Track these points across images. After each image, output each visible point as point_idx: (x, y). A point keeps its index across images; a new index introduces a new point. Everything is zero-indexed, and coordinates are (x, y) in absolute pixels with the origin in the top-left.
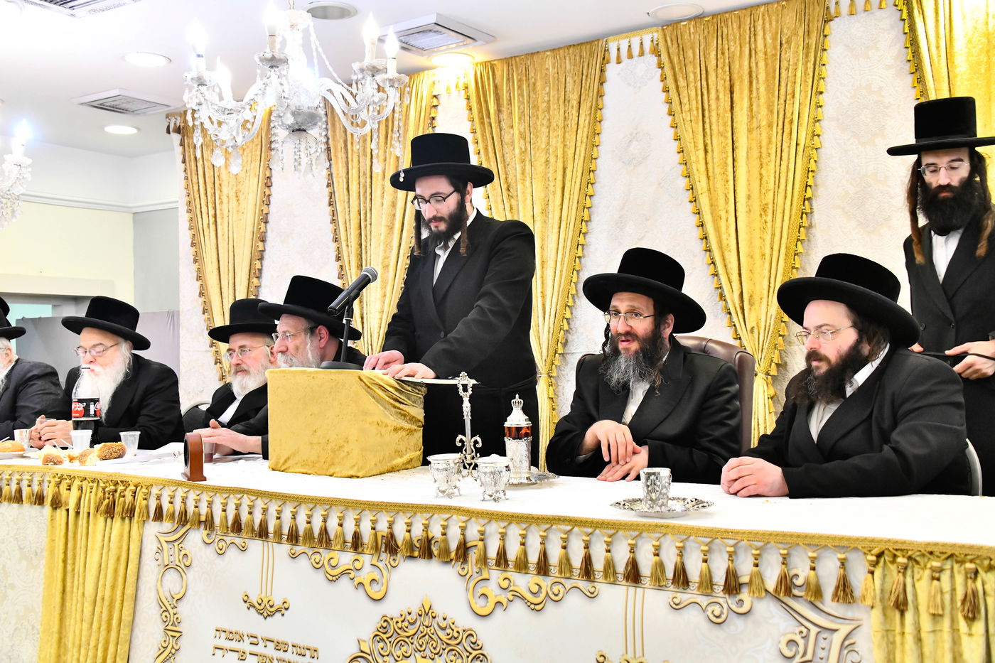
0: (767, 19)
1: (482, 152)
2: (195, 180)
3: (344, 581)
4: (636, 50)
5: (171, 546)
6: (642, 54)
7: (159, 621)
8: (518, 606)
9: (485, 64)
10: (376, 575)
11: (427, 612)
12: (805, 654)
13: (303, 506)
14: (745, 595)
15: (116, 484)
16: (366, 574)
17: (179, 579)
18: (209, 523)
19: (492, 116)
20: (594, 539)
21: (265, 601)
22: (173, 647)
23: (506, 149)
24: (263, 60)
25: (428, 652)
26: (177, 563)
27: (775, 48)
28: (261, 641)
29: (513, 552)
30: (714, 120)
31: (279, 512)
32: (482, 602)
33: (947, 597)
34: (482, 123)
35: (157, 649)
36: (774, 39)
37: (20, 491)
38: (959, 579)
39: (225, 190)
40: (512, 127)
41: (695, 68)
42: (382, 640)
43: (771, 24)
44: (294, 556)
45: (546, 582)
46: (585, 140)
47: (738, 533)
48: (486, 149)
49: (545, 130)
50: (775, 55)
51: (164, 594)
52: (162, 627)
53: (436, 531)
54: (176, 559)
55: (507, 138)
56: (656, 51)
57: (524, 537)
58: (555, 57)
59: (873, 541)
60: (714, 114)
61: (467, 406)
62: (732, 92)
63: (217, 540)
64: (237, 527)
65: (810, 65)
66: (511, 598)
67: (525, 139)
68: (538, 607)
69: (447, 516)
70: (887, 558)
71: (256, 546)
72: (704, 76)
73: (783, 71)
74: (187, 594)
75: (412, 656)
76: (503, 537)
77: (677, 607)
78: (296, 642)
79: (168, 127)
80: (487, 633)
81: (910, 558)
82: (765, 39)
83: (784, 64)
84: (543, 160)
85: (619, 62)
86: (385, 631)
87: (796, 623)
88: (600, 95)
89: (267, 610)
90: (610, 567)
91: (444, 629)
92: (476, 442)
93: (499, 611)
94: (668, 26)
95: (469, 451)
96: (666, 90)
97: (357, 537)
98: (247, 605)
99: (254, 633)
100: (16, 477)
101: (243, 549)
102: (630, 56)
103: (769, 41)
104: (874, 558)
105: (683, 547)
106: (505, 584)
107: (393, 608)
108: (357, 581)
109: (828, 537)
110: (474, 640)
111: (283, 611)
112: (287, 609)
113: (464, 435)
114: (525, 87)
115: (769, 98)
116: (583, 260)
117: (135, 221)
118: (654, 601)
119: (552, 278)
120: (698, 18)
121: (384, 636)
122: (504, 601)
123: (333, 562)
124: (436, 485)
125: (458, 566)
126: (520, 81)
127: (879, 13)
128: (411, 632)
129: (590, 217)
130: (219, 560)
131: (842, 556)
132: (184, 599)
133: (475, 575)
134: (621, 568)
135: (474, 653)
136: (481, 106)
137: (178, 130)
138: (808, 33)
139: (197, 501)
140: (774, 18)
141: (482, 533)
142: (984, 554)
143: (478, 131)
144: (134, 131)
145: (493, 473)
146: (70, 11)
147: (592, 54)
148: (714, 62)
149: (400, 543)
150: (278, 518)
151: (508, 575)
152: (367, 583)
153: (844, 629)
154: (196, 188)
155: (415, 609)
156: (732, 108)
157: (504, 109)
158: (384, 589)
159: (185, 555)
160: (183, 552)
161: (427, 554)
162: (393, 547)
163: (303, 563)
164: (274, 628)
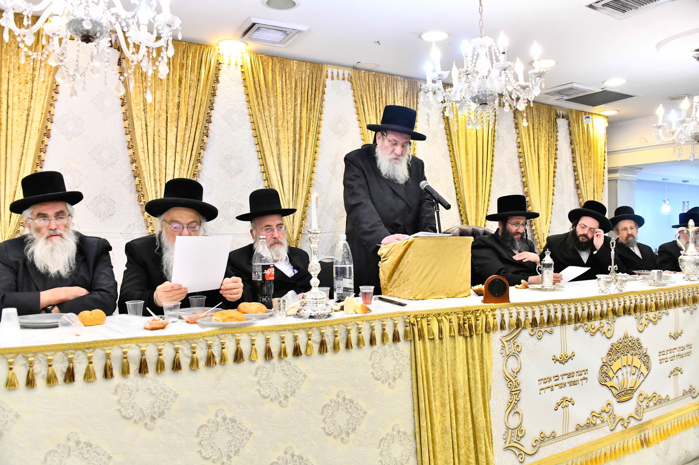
3: (598, 334)
4: (341, 76)
5: (509, 343)
6: (344, 79)
7: (506, 389)
8: (651, 324)
10: (609, 327)
11: (626, 337)
13: (580, 303)
16: (605, 329)
17: (516, 361)
18: (533, 324)
21: (564, 355)
22: (516, 400)
25: (625, 353)
26: (514, 352)
28: (560, 377)
32: (641, 326)
35: (506, 405)
42: (610, 355)
44: (576, 329)
45: (657, 313)
51: (508, 372)
52: (508, 391)
56: (350, 80)
57: (652, 299)
63: (537, 332)
64: (549, 322)
66: (648, 322)
68: (655, 323)
71: (557, 330)
74: (521, 367)
75: (620, 358)
76: (647, 300)
77: (684, 311)
78: (577, 370)
80: (642, 338)
85: (332, 79)
86: (611, 351)
89: (564, 360)
91: (631, 341)
93: (646, 328)
94: (356, 69)
96: (356, 101)
97: (602, 313)
98: (555, 361)
99: (556, 374)
101: (551, 333)
102: (338, 78)
106: (647, 318)
107: (615, 339)
108: (603, 332)
110: (639, 342)
111: (573, 357)
113: (611, 265)
118: (680, 311)
121: (611, 353)
122: (647, 324)
123: (593, 327)
125: (634, 315)
128: (620, 347)
130: (539, 343)
132: (521, 371)
133: (639, 317)
134: (673, 302)
135: (639, 347)
139: (526, 313)
151: (648, 314)
152: (606, 332)
155: (622, 337)
158: (612, 333)
159: (518, 346)
160: (516, 344)
161: (625, 313)
162: (613, 314)
163: (581, 331)
164: (568, 367)
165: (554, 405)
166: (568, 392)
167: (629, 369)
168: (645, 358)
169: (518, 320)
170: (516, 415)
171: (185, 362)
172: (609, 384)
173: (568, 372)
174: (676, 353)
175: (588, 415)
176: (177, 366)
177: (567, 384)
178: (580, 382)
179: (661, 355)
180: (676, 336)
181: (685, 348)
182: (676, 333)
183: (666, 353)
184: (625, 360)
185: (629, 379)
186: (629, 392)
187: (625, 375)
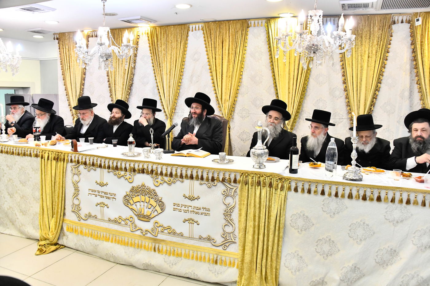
0: (233, 25)
1: (152, 53)
2: (63, 55)
3: (122, 178)
4: (197, 28)
5: (75, 169)
6: (199, 30)
7: (73, 187)
8: (165, 184)
9: (154, 27)
10: (130, 177)
11: (143, 185)
12: (227, 194)
13: (111, 160)
14: (215, 182)
15: (59, 153)
16: (128, 177)
17: (78, 177)
18: (85, 164)
19: (155, 43)
20: (183, 169)
21: (102, 183)
22: (77, 193)
23: (159, 53)
24: (98, 44)
25: (144, 194)
27: (234, 33)
28: (100, 192)
29: (164, 172)
30: (217, 51)
31: (105, 161)
32: (157, 183)
33: (254, 182)
34: (152, 45)
35: (73, 194)
36: (234, 30)
37: (30, 153)
38: (257, 178)
39: (73, 58)
40: (161, 47)
41: (213, 36)
42: (132, 192)
43: (234, 26)
44: (109, 172)
45: (172, 179)
46: (182, 52)
47: (214, 169)
48: (153, 53)
49: (170, 48)
50: (234, 35)
51: (74, 181)
52: (74, 189)
53: (145, 167)
54: (77, 172)
55: (159, 50)
56: (203, 29)
57: (167, 169)
58: (174, 28)
59: (241, 171)
60: (218, 49)
61: (152, 136)
62: (223, 44)
63: (88, 168)
64: (93, 165)
65: (243, 39)
66: (164, 182)
67: (165, 51)
68: (170, 184)
69: (148, 164)
70: (244, 174)
71: (99, 170)
72: (215, 38)
73: (236, 39)
74: (80, 181)
75: (140, 195)
76: (162, 169)
77: (201, 184)
78: (110, 192)
79: (54, 38)
80: (158, 190)
81: (248, 174)
82: (232, 30)
83: (236, 38)
84: (170, 57)
85: (192, 31)
86: (132, 190)
87: (225, 187)
88: (187, 40)
89: (102, 185)
90: (187, 176)
91: (148, 189)
92: (154, 145)
93: (161, 185)
94: (206, 22)
95: (153, 147)
96: (205, 41)
97: (125, 168)
98: (97, 183)
99: (99, 190)
100: (29, 150)
101: (95, 170)
102: (196, 30)
103: (233, 31)
104: (241, 174)
105: (203, 171)
106: (162, 179)
107: (135, 184)
108: (126, 178)
109: (233, 170)
110: (155, 192)
112: (107, 185)
113: (151, 143)
114: (165, 35)
115: (232, 46)
116: (181, 86)
117: (40, 63)
118: (196, 183)
119: (172, 91)
120: (215, 22)
121: (133, 191)
122: (162, 183)
123: (119, 174)
124: (144, 155)
125: (151, 175)
126: (163, 33)
127: (261, 27)
128: (140, 190)
129: (183, 74)
130: (89, 173)
131: (235, 174)
133: (155, 177)
134: (189, 176)
135: (155, 194)
136: (152, 40)
137: (57, 39)
138: (243, 30)
139: (82, 158)
140: (234, 25)
141: (157, 168)
142: (261, 173)
143: (151, 47)
144: (42, 37)
145: (159, 153)
146: (33, 12)
147: (185, 28)
148: (218, 35)
149: (136, 169)
150: (104, 163)
151: (163, 177)
152: (128, 179)
153: (235, 188)
154: (63, 57)
155: (140, 185)
156: (222, 48)
157: (159, 41)
158: (132, 180)
159: (79, 171)
161: (143, 172)
162: (134, 170)
163: (111, 174)
164: (104, 189)
165: (96, 204)
166: (105, 201)
167: (146, 204)
168: (161, 203)
169: (78, 160)
170: (77, 200)
172: (131, 207)
173: (105, 191)
174: (190, 209)
175: (117, 217)
177: (104, 197)
178: (112, 199)
179: (176, 206)
180: (192, 199)
181: (200, 209)
182: (191, 196)
183: (180, 206)
184: (143, 198)
185: (146, 210)
186: (147, 217)
187: (142, 206)
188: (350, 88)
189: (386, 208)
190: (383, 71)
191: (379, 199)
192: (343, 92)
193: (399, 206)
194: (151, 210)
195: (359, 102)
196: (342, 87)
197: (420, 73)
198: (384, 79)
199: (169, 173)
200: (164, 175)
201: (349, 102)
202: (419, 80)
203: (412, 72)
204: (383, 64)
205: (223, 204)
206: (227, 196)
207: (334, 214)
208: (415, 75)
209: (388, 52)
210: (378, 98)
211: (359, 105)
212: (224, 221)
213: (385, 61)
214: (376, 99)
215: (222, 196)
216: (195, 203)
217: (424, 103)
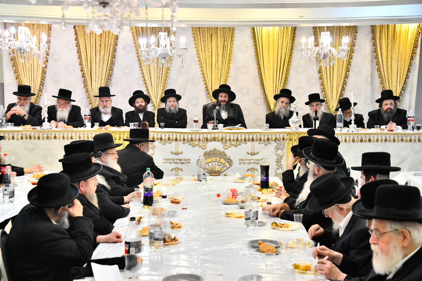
3: (197, 146)
8: (233, 147)
10: (204, 145)
13: (186, 134)
14: (270, 141)
18: (161, 139)
20: (246, 135)
21: (177, 152)
25: (215, 156)
26: (152, 147)
28: (175, 160)
29: (232, 138)
30: (206, 44)
31: (180, 135)
32: (226, 147)
33: (296, 138)
38: (298, 136)
44: (184, 143)
45: (238, 143)
47: (269, 132)
53: (217, 136)
57: (234, 136)
59: (287, 132)
60: (207, 42)
61: (215, 115)
63: (163, 142)
64: (169, 139)
68: (236, 146)
69: (219, 134)
70: (289, 134)
71: (174, 143)
75: (211, 158)
76: (230, 136)
77: (260, 144)
78: (184, 159)
80: (226, 152)
81: (292, 134)
87: (276, 144)
89: (177, 154)
90: (249, 139)
91: (218, 152)
93: (229, 148)
96: (193, 34)
97: (199, 139)
98: (172, 153)
99: (173, 158)
101: (171, 143)
104: (287, 134)
105: (260, 135)
106: (230, 143)
107: (207, 150)
108: (199, 146)
109: (281, 132)
110: (224, 153)
111: (182, 153)
118: (256, 143)
119: (160, 82)
121: (205, 155)
122: (230, 146)
123: (194, 143)
125: (221, 142)
128: (211, 153)
130: (164, 146)
133: (224, 143)
134: (251, 139)
135: (224, 155)
139: (157, 135)
141: (226, 136)
142: (300, 132)
149: (209, 139)
150: (180, 137)
152: (202, 146)
153: (283, 144)
155: (212, 149)
156: (211, 42)
158: (205, 147)
160: (153, 145)
161: (215, 140)
162: (207, 140)
163: (187, 144)
164: (179, 157)
165: (171, 169)
166: (179, 166)
167: (217, 163)
168: (229, 160)
169: (154, 137)
171: (41, 137)
173: (179, 159)
174: (252, 161)
176: (39, 138)
177: (179, 163)
178: (186, 163)
179: (241, 160)
180: (253, 154)
181: (259, 160)
182: (253, 152)
183: (245, 160)
184: (214, 159)
185: (217, 167)
186: (217, 172)
187: (214, 165)
188: (325, 76)
189: (374, 145)
190: (350, 61)
191: (370, 140)
192: (319, 80)
193: (381, 143)
194: (221, 167)
195: (332, 88)
196: (317, 76)
197: (380, 62)
198: (352, 68)
199: (235, 139)
200: (232, 140)
201: (324, 88)
202: (379, 68)
203: (373, 62)
204: (351, 56)
205: (276, 155)
206: (278, 149)
207: (345, 152)
208: (376, 64)
209: (354, 46)
210: (348, 83)
211: (332, 90)
212: (276, 166)
213: (352, 54)
214: (345, 85)
215: (275, 150)
216: (256, 157)
217: (383, 86)
